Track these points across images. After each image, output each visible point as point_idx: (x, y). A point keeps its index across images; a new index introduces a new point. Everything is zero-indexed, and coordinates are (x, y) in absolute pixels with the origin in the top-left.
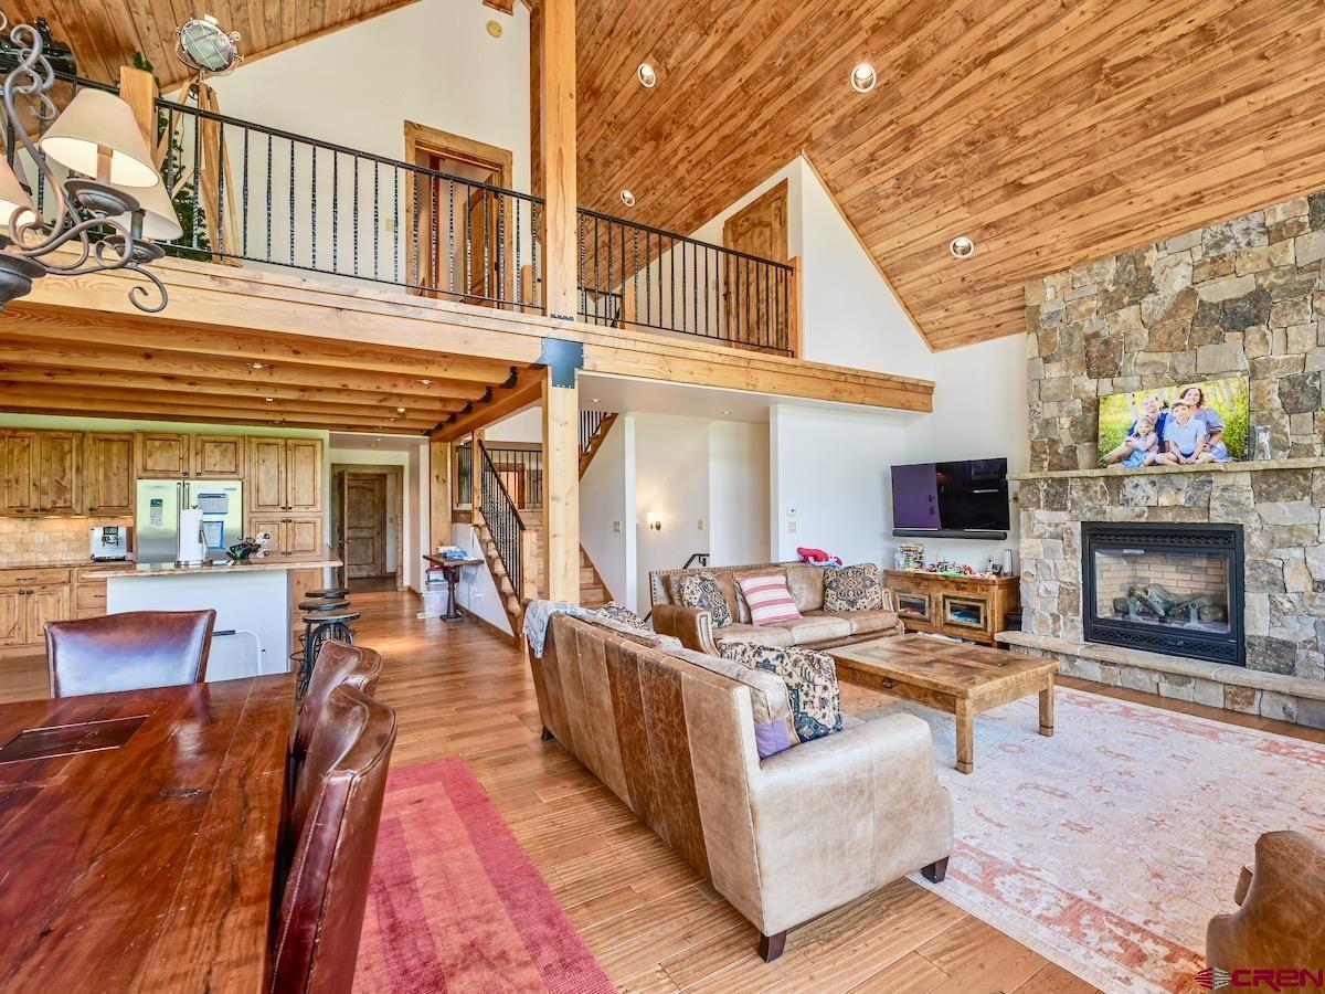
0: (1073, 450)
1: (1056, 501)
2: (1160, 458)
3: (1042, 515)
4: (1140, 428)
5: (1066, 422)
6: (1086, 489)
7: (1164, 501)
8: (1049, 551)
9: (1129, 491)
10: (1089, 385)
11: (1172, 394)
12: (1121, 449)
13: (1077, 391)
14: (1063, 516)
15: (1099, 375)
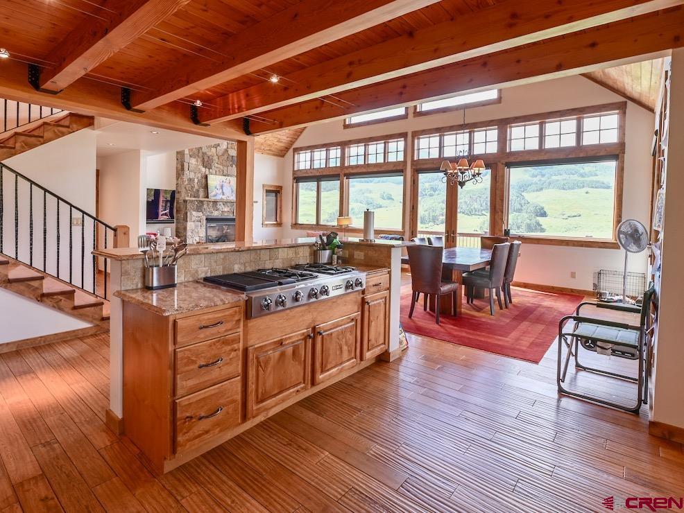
0: (198, 191)
1: (199, 209)
2: (223, 197)
3: (194, 213)
4: (218, 187)
5: (196, 180)
6: (208, 205)
7: (226, 209)
8: (196, 226)
9: (218, 206)
10: (203, 169)
11: (224, 178)
12: (214, 193)
13: (200, 171)
14: (201, 214)
15: (206, 167)
